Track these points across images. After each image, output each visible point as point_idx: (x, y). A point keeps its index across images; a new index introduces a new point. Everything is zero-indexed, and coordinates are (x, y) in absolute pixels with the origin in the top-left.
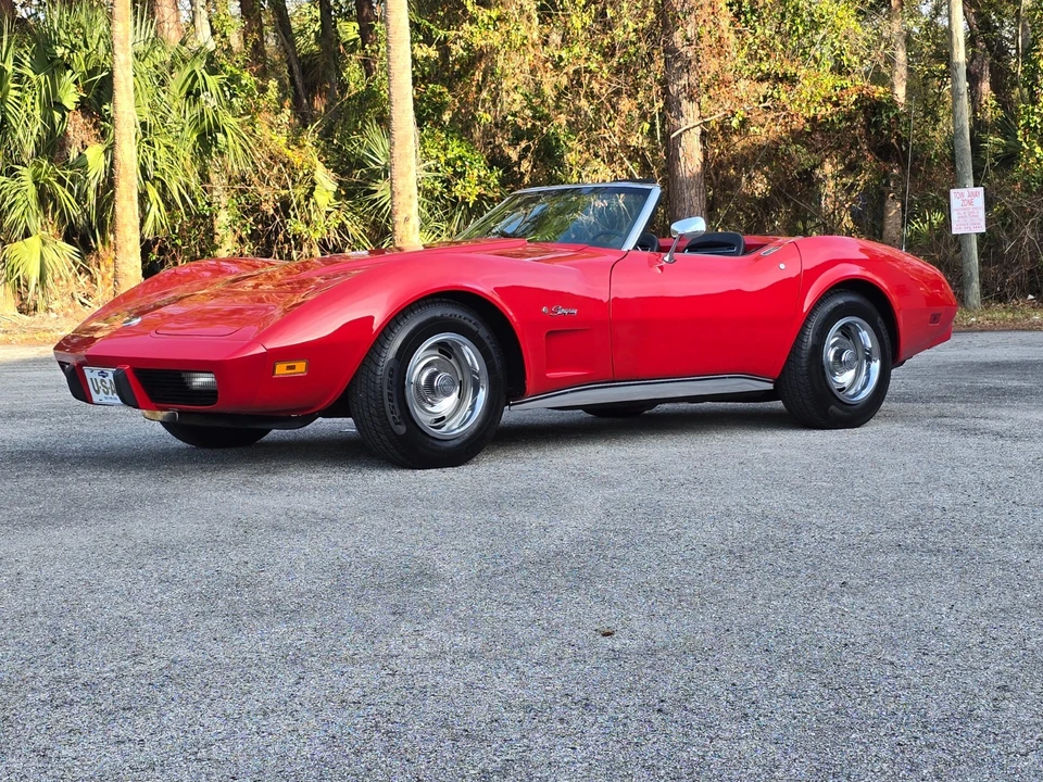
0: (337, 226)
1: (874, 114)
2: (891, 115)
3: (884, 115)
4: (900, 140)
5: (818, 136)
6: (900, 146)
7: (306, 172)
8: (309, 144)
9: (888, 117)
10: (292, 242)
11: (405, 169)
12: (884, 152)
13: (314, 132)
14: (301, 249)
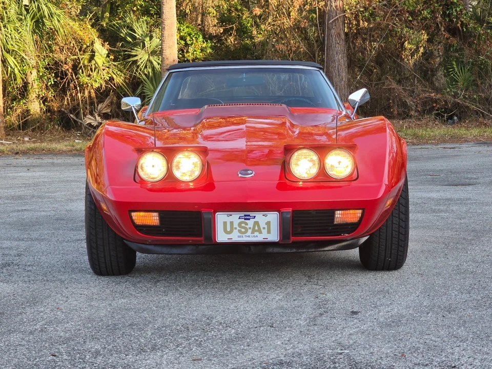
0: (108, 78)
1: (448, 9)
2: (458, 9)
3: (454, 10)
4: (462, 24)
5: (415, 23)
6: (462, 28)
7: (88, 44)
8: (89, 27)
9: (456, 10)
10: (78, 88)
11: (171, 44)
12: (453, 31)
13: (91, 19)
14: (84, 93)
